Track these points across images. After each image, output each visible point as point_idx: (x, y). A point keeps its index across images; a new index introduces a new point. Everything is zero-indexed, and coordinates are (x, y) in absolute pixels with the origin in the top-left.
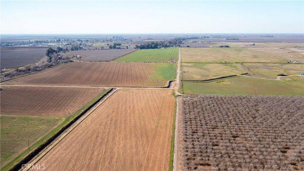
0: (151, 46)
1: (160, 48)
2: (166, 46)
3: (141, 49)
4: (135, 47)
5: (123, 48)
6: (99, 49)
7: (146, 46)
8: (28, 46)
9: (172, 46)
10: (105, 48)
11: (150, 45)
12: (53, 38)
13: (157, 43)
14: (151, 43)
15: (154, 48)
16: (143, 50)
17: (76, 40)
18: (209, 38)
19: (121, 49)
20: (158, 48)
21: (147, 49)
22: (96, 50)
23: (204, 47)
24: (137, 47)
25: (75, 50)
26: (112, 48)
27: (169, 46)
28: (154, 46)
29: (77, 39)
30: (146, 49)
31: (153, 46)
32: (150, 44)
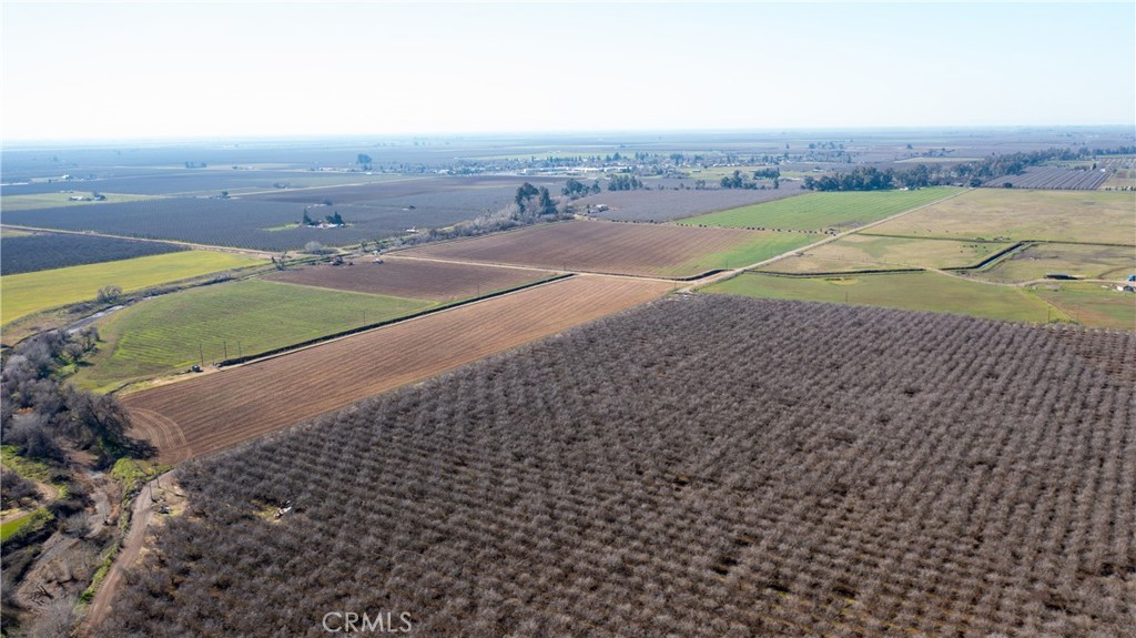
0: (862, 180)
1: (897, 187)
3: (823, 190)
4: (804, 184)
6: (688, 188)
7: (843, 182)
8: (515, 175)
9: (948, 184)
10: (707, 185)
11: (858, 177)
12: (612, 149)
15: (869, 189)
17: (668, 154)
19: (758, 188)
22: (681, 190)
24: (810, 185)
25: (621, 188)
26: (730, 186)
29: (672, 153)
31: (868, 180)
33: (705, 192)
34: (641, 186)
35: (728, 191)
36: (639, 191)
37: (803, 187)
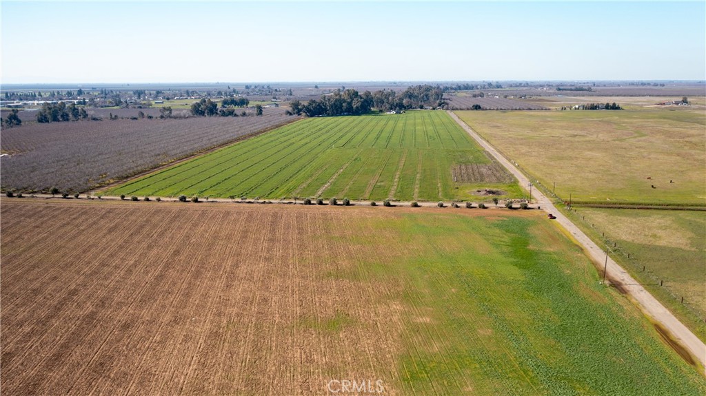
0: (350, 104)
1: (381, 111)
2: (400, 107)
3: (312, 116)
4: (290, 109)
5: (244, 114)
6: (150, 117)
7: (332, 106)
9: (421, 107)
10: (174, 113)
11: (345, 101)
13: (368, 94)
14: (349, 94)
15: (359, 115)
16: (318, 121)
18: (501, 88)
19: (236, 115)
20: (373, 113)
21: (333, 115)
22: (140, 120)
23: (530, 109)
24: (297, 109)
26: (202, 113)
27: (410, 107)
28: (359, 104)
30: (328, 115)
31: (355, 104)
32: (346, 97)
33: (174, 122)
34: (86, 115)
35: (200, 119)
36: (82, 123)
37: (289, 113)
